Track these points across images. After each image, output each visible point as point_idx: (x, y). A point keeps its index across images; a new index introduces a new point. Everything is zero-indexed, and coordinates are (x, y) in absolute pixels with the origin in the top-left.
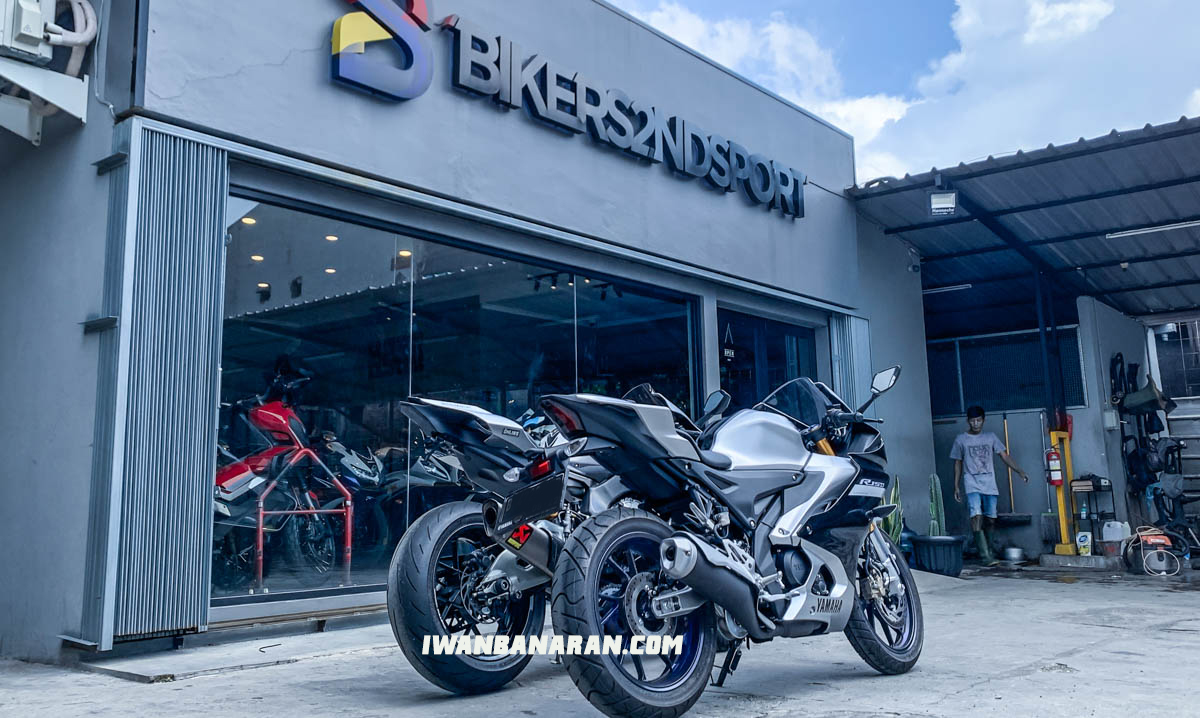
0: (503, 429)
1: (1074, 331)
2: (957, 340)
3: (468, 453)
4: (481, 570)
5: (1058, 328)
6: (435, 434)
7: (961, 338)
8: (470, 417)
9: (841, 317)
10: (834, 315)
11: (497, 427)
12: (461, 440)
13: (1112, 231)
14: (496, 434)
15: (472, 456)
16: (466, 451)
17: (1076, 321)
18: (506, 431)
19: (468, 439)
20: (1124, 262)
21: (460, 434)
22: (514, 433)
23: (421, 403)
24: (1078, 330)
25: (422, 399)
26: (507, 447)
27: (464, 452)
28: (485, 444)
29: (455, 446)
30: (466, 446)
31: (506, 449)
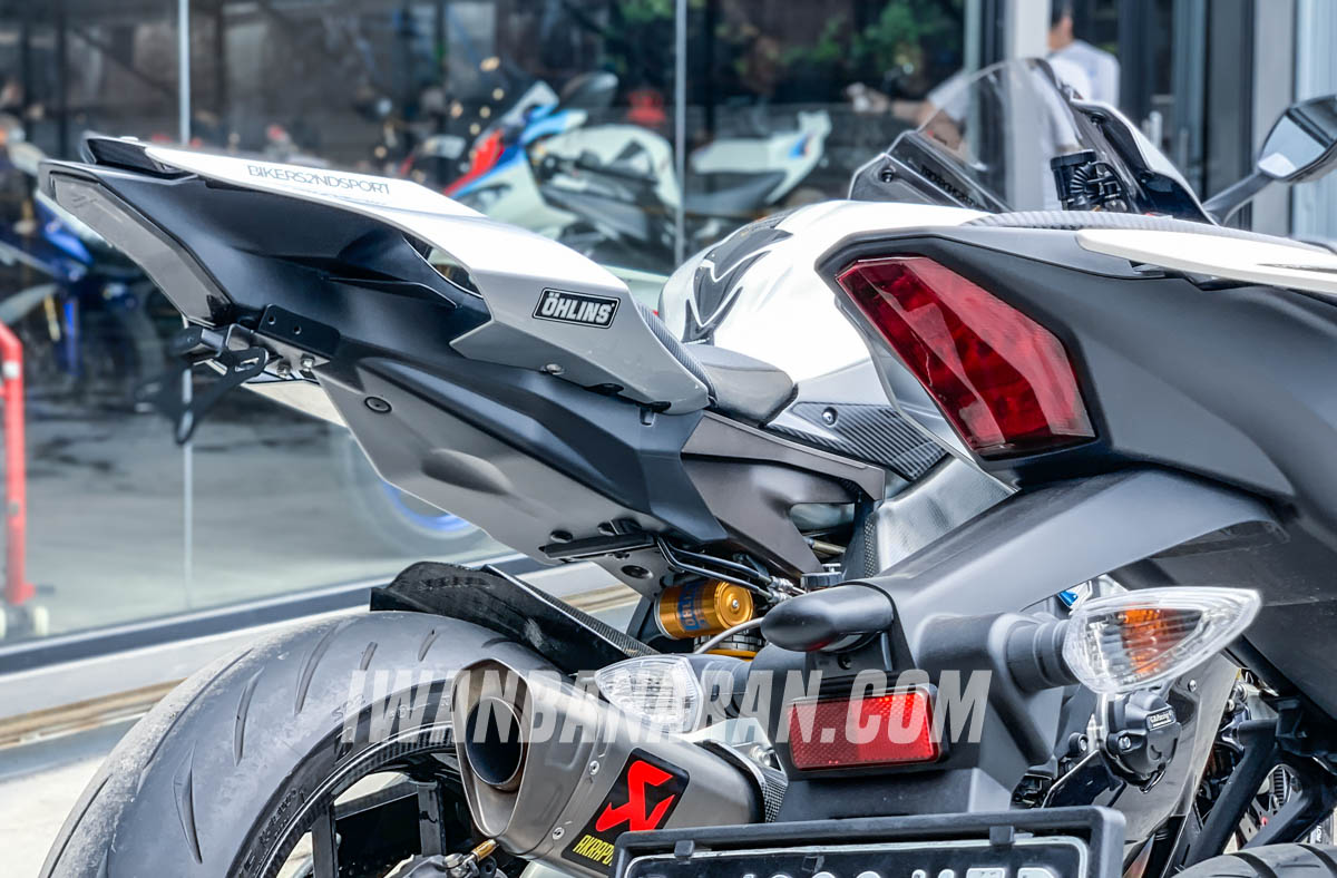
0: (542, 294)
11: (512, 285)
12: (344, 332)
14: (509, 314)
15: (400, 404)
18: (556, 305)
19: (371, 322)
21: (334, 302)
23: (150, 169)
26: (553, 367)
27: (358, 384)
28: (453, 352)
29: (321, 361)
30: (368, 361)
31: (548, 373)
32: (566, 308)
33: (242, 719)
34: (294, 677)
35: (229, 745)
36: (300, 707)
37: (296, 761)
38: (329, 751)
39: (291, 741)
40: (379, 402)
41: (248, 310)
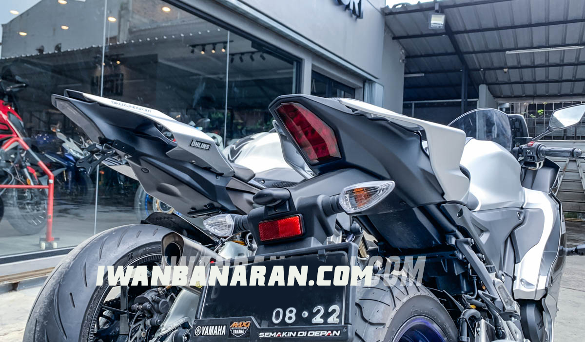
0: (191, 140)
1: (476, 102)
2: (413, 103)
3: (145, 165)
4: (156, 318)
5: (469, 100)
6: (103, 141)
7: (416, 102)
8: (148, 123)
9: (371, 82)
10: (367, 81)
11: (184, 137)
12: (136, 149)
13: (510, 50)
14: (182, 146)
15: (151, 170)
16: (142, 162)
17: (477, 97)
18: (195, 144)
19: (145, 148)
20: (506, 68)
21: (135, 141)
22: (204, 146)
23: (83, 99)
24: (478, 102)
25: (85, 94)
26: (193, 161)
27: (140, 164)
28: (166, 156)
29: (130, 156)
30: (142, 157)
31: (192, 163)
32: (198, 145)
33: (101, 249)
34: (117, 239)
35: (97, 255)
36: (118, 246)
37: (117, 260)
38: (126, 258)
39: (116, 255)
40: (146, 169)
41: (111, 141)
